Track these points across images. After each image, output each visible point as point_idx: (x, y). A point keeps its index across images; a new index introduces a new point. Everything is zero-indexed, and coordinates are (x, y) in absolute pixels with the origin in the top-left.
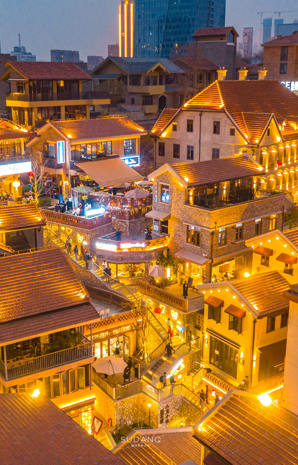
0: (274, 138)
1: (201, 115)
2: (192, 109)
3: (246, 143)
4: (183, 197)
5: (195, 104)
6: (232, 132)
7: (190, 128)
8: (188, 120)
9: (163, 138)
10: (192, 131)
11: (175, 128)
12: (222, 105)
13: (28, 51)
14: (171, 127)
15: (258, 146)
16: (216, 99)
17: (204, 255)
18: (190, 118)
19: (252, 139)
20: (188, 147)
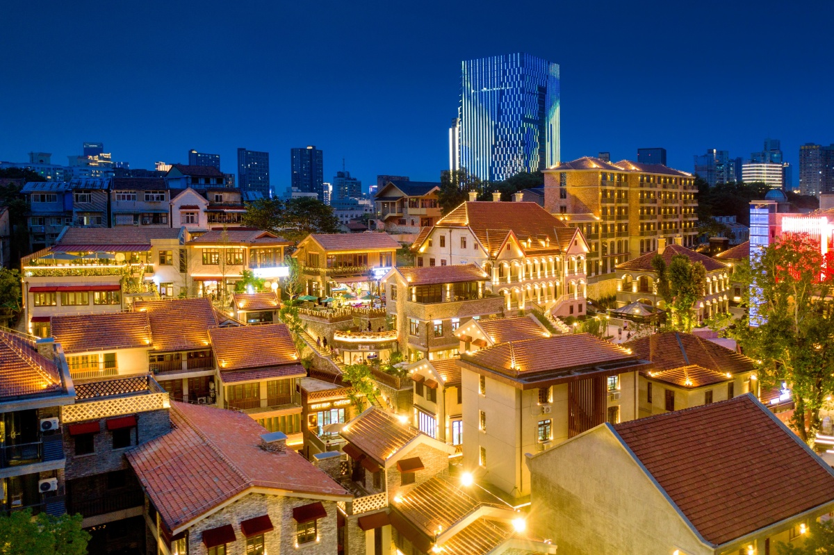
0: (515, 253)
1: (451, 231)
2: (445, 226)
3: (487, 257)
4: (406, 295)
5: (446, 221)
6: (476, 247)
7: (443, 243)
8: (441, 237)
9: (421, 254)
10: (444, 246)
11: (430, 244)
12: (467, 222)
13: (352, 176)
14: (427, 243)
15: (496, 258)
16: (463, 218)
17: (422, 344)
18: (443, 235)
19: (491, 252)
20: (442, 261)
